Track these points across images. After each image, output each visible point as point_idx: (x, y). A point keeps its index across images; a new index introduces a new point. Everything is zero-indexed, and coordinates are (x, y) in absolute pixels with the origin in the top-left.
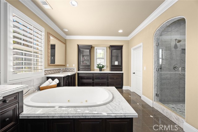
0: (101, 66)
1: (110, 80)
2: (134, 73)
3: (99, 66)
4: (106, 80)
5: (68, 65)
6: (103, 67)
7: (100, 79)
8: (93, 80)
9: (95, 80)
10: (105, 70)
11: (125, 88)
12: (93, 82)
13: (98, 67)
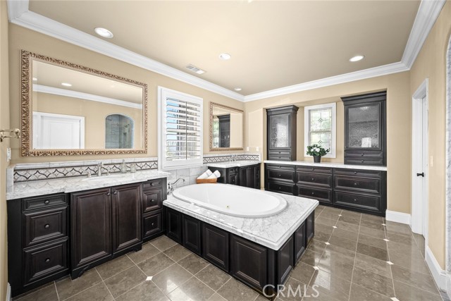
0: (318, 150)
1: (337, 186)
2: (423, 175)
3: (312, 150)
4: (328, 185)
5: (248, 149)
6: (323, 152)
7: (311, 181)
8: (296, 181)
9: (299, 182)
10: (333, 160)
11: (391, 215)
12: (295, 187)
13: (309, 152)
